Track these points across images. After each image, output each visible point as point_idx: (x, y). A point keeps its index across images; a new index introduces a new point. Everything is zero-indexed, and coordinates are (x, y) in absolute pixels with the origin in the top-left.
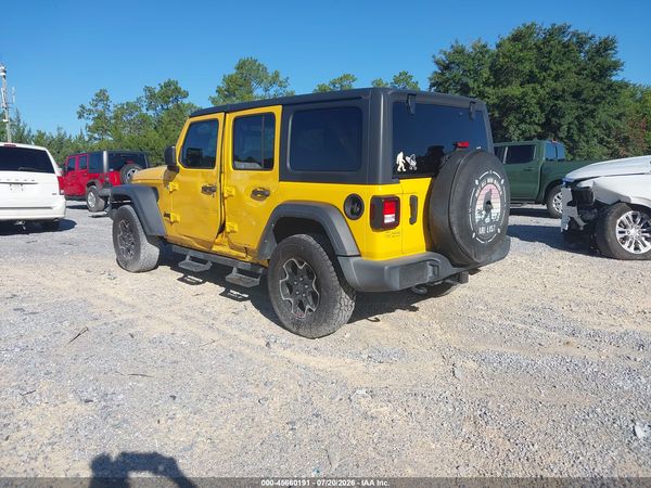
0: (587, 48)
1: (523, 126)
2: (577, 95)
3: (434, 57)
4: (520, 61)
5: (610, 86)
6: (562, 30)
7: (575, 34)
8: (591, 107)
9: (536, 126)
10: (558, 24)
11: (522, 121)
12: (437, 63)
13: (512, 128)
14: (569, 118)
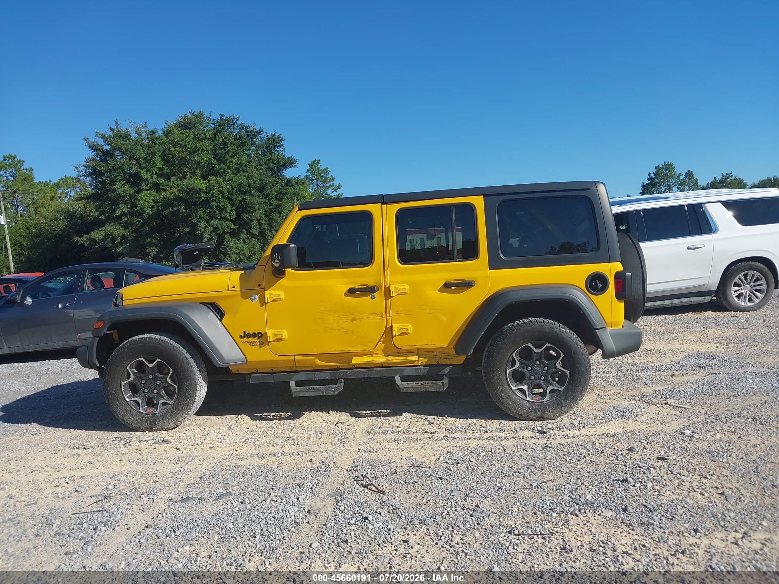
0: (257, 141)
1: (214, 222)
2: (261, 189)
3: (86, 139)
4: (195, 151)
5: (289, 182)
6: (231, 122)
7: (242, 127)
8: (275, 202)
9: (228, 223)
10: (227, 115)
11: (212, 216)
12: (93, 147)
13: (202, 225)
14: (258, 214)
